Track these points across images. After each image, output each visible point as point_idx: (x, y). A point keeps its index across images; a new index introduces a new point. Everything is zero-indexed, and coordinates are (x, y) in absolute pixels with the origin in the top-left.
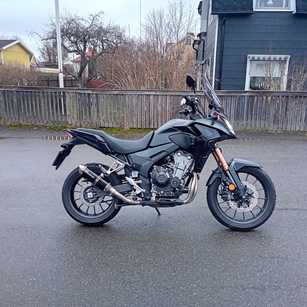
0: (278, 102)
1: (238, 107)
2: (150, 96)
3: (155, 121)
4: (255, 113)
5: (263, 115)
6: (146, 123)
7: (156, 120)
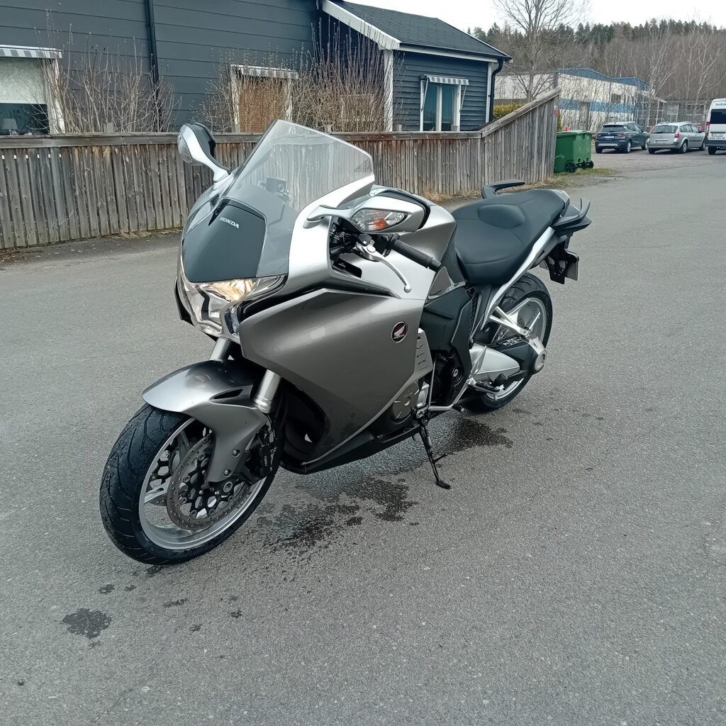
0: (127, 162)
1: (36, 179)
4: (81, 193)
5: (101, 196)
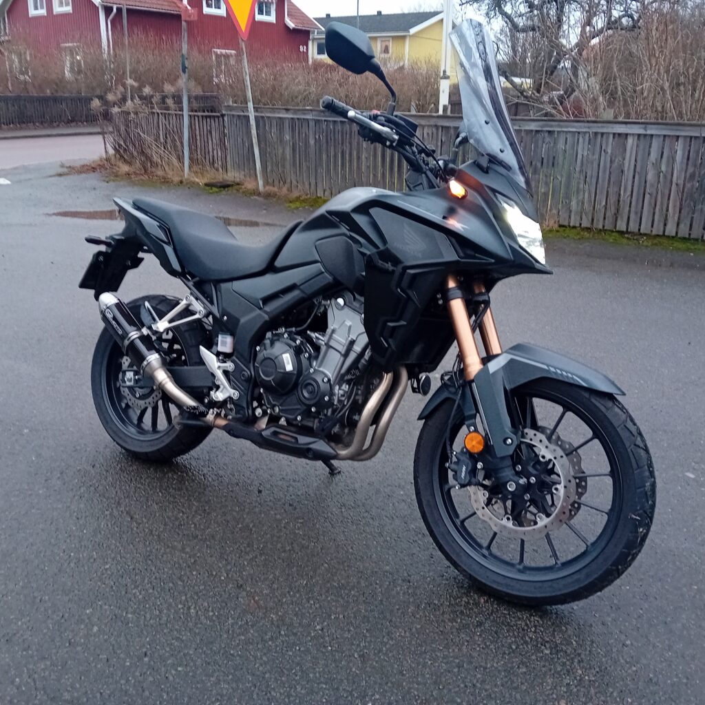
2: (626, 138)
3: (633, 209)
6: (605, 214)
7: (637, 207)
